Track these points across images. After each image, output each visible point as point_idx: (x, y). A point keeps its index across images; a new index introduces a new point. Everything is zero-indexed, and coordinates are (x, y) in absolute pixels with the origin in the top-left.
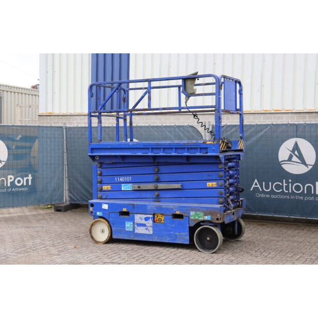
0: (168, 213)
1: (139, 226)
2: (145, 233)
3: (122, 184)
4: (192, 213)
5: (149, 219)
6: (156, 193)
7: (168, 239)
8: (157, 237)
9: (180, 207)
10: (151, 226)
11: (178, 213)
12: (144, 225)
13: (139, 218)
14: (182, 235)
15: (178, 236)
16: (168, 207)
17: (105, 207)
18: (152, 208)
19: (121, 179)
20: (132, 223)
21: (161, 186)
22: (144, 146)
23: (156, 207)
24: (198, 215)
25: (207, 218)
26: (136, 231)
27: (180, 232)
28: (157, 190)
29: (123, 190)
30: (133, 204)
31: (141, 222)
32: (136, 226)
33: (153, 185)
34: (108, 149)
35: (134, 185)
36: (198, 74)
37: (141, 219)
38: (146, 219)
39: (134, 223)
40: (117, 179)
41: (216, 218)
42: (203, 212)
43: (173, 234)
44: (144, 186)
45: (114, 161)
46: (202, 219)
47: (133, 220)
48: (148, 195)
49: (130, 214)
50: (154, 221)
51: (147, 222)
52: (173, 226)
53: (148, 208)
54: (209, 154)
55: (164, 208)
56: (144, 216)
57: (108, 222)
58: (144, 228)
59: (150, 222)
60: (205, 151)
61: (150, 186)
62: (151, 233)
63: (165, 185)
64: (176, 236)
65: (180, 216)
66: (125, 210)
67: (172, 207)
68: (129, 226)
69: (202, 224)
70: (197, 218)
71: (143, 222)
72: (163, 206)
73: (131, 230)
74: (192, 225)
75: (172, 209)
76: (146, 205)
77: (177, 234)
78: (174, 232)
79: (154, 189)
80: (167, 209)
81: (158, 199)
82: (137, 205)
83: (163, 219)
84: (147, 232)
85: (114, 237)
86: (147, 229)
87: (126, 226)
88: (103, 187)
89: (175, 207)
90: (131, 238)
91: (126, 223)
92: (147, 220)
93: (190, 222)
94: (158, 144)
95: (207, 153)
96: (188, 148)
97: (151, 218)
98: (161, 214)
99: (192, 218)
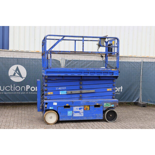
0: (92, 105)
1: (76, 113)
2: (79, 116)
3: (60, 91)
4: (105, 104)
5: (82, 109)
6: (81, 95)
7: (92, 118)
8: (86, 118)
9: (98, 101)
10: (83, 112)
11: (97, 104)
12: (79, 112)
13: (75, 109)
14: (99, 115)
16: (92, 102)
17: (55, 104)
18: (83, 103)
19: (60, 88)
20: (72, 112)
21: (84, 91)
22: (79, 71)
23: (86, 102)
24: (108, 105)
25: (112, 106)
26: (74, 116)
28: (81, 93)
29: (60, 94)
30: (73, 102)
32: (74, 113)
33: (80, 91)
34: (58, 72)
35: (68, 92)
36: (107, 37)
38: (80, 109)
39: (73, 111)
40: (57, 88)
41: (116, 105)
42: (110, 103)
44: (74, 92)
45: (57, 79)
46: (110, 106)
47: (72, 110)
48: (76, 96)
49: (71, 107)
50: (84, 110)
51: (80, 110)
52: (95, 111)
53: (81, 103)
54: (114, 75)
55: (90, 103)
56: (79, 107)
57: (57, 112)
58: (78, 114)
59: (82, 110)
60: (112, 74)
61: (78, 92)
62: (83, 115)
63: (86, 91)
64: (96, 116)
65: (98, 106)
66: (67, 105)
67: (94, 102)
68: (70, 113)
69: (109, 109)
70: (107, 106)
71: (78, 110)
73: (71, 115)
74: (105, 110)
75: (94, 103)
77: (97, 115)
78: (95, 114)
79: (80, 93)
80: (92, 103)
81: (81, 98)
82: (75, 102)
83: (88, 108)
84: (80, 116)
85: (60, 120)
86: (80, 114)
87: (68, 113)
88: (48, 93)
89: (96, 101)
90: (71, 119)
91: (68, 112)
93: (104, 109)
94: (88, 70)
95: (113, 75)
96: (103, 72)
97: (83, 108)
98: (87, 106)
99: (105, 106)
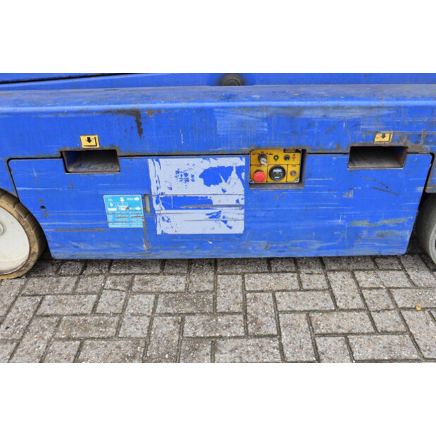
1: (178, 207)
5: (226, 176)
7: (318, 245)
8: (263, 243)
10: (237, 205)
11: (383, 139)
12: (201, 202)
14: (384, 227)
15: (365, 233)
16: (334, 115)
18: (242, 123)
20: (138, 198)
23: (266, 119)
26: (162, 228)
27: (373, 218)
30: (136, 114)
31: (180, 190)
32: (157, 207)
37: (184, 177)
38: (211, 177)
39: (147, 196)
43: (341, 227)
47: (141, 184)
49: (122, 160)
50: (252, 184)
51: (214, 189)
52: (350, 195)
53: (223, 125)
55: (310, 123)
56: (198, 165)
57: (16, 201)
58: (201, 214)
59: (234, 188)
62: (239, 228)
64: (355, 234)
65: (393, 153)
66: (87, 142)
67: (356, 114)
68: (121, 209)
71: (198, 188)
72: (307, 114)
73: (138, 223)
75: (355, 124)
76: (211, 110)
77: (360, 224)
80: (331, 127)
83: (289, 169)
84: (219, 228)
86: (214, 217)
87: (110, 210)
91: (108, 199)
92: (217, 182)
93: (434, 178)
97: (239, 170)
98: (285, 149)
